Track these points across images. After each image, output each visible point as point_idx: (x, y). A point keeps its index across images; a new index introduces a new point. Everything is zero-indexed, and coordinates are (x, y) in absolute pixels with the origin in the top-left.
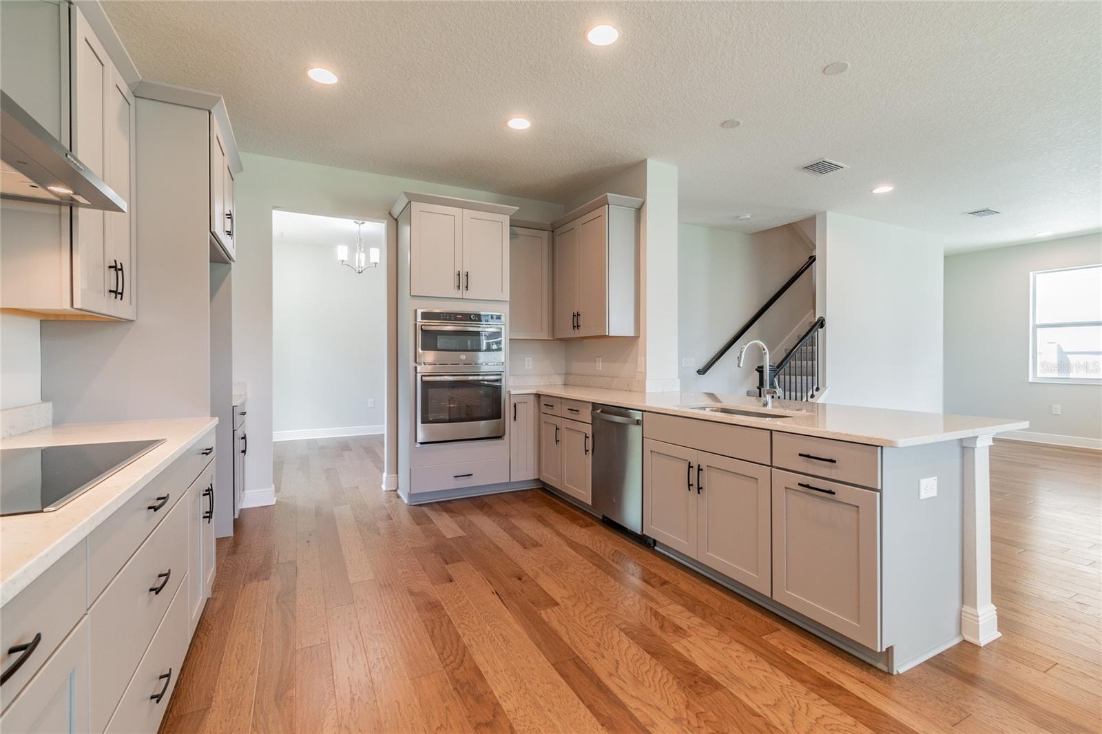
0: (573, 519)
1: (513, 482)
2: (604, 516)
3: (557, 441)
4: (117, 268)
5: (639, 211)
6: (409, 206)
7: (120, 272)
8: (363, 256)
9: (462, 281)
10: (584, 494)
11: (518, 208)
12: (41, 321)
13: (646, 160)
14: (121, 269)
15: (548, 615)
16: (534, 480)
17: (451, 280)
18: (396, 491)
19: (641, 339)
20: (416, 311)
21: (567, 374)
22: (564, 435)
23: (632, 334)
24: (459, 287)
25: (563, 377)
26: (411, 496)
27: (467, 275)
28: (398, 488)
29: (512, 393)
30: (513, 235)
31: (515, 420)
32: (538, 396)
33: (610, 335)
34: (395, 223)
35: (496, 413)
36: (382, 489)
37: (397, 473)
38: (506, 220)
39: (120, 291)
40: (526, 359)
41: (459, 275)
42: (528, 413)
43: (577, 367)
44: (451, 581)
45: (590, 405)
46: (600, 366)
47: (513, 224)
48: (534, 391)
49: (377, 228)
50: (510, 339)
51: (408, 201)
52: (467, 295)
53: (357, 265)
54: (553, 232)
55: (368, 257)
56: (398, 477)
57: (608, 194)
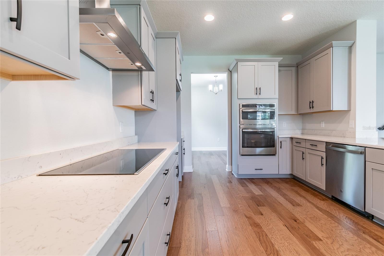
0: (315, 196)
1: (280, 174)
2: (332, 196)
3: (303, 159)
4: (152, 92)
5: (351, 48)
6: (237, 64)
7: (153, 94)
8: (217, 88)
9: (258, 91)
10: (322, 186)
11: (282, 58)
12: (135, 111)
13: (355, 21)
14: (153, 93)
15: (316, 244)
16: (290, 174)
17: (253, 91)
18: (231, 172)
19: (352, 112)
20: (240, 104)
21: (303, 129)
22: (307, 156)
23: (346, 109)
24: (257, 94)
25: (301, 130)
26: (238, 175)
27: (260, 89)
28: (232, 171)
29: (280, 136)
30: (279, 71)
31: (281, 148)
32: (292, 138)
33: (333, 110)
34: (230, 72)
35: (273, 145)
36: (226, 171)
37: (232, 166)
38: (277, 64)
39: (153, 100)
40: (283, 123)
41: (257, 89)
42: (287, 145)
43: (309, 126)
44: (262, 215)
45: (325, 143)
46: (323, 125)
47: (280, 66)
48: (290, 136)
49: (223, 76)
50: (278, 115)
51: (236, 62)
52: (260, 97)
53: (215, 91)
54: (297, 67)
55: (218, 88)
56: (232, 167)
57: (333, 42)
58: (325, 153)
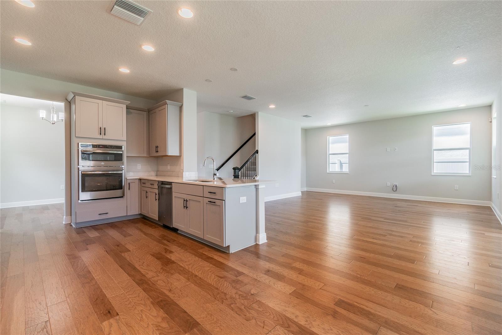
0: (151, 226)
1: (128, 216)
2: (163, 224)
3: (147, 197)
5: (181, 108)
6: (74, 97)
8: (55, 116)
9: (102, 131)
10: (156, 217)
11: (130, 102)
13: (183, 89)
16: (139, 214)
17: (97, 131)
18: (70, 223)
19: (182, 157)
20: (78, 144)
21: (157, 171)
22: (149, 194)
23: (178, 155)
24: (101, 134)
25: (156, 172)
26: (76, 223)
27: (105, 129)
28: (71, 222)
29: (127, 178)
30: (128, 113)
31: (129, 189)
32: (140, 179)
33: (168, 155)
34: (69, 104)
35: (120, 187)
36: (63, 223)
37: (71, 216)
38: (124, 107)
40: (138, 165)
41: (101, 129)
42: (135, 187)
43: (162, 168)
44: (87, 250)
45: (157, 182)
46: (169, 167)
47: (128, 108)
48: (138, 178)
49: (62, 105)
50: (127, 156)
51: (73, 95)
52: (105, 137)
53: (51, 120)
54: (149, 112)
55: (58, 117)
56: (71, 217)
57: (167, 101)
58: (157, 190)
